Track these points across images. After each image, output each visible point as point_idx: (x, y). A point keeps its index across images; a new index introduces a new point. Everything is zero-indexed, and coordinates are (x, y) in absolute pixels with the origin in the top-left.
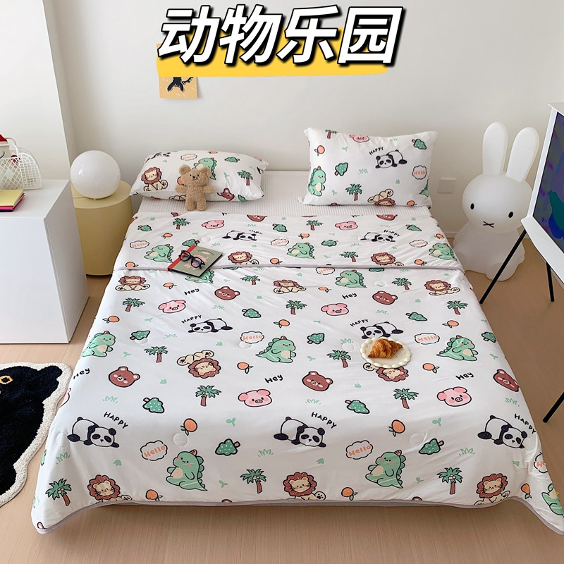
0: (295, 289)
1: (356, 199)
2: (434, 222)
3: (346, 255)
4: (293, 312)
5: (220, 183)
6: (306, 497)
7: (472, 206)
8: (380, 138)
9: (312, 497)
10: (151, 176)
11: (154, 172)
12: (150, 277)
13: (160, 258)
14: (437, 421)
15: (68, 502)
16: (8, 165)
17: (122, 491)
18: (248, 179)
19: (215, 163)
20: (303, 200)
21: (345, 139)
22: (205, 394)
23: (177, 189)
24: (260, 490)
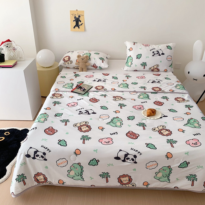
0: (122, 99)
1: (144, 68)
2: (175, 77)
3: (142, 87)
4: (121, 108)
5: (92, 62)
6: (127, 185)
7: (189, 73)
8: (154, 45)
9: (130, 185)
10: (67, 59)
11: (68, 58)
12: (64, 94)
13: (68, 88)
14: (187, 153)
15: (25, 184)
16: (11, 51)
17: (49, 180)
18: (103, 60)
19: (90, 54)
20: (124, 69)
21: (141, 45)
22: (84, 139)
23: (76, 64)
24: (107, 181)
